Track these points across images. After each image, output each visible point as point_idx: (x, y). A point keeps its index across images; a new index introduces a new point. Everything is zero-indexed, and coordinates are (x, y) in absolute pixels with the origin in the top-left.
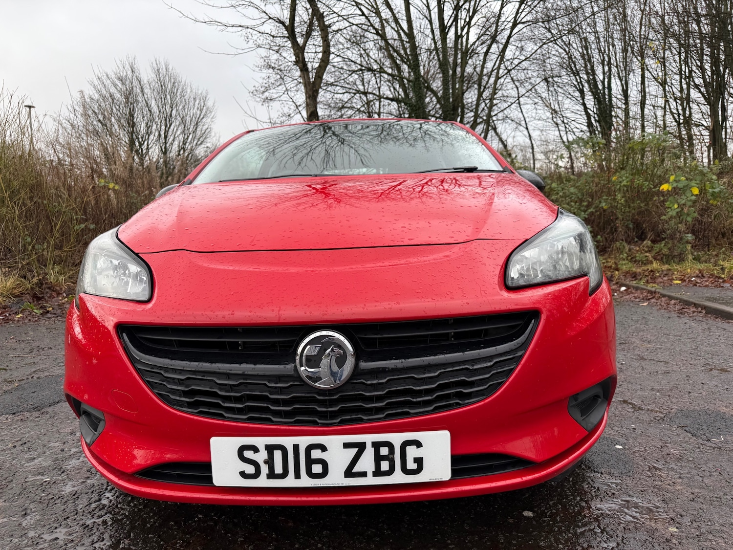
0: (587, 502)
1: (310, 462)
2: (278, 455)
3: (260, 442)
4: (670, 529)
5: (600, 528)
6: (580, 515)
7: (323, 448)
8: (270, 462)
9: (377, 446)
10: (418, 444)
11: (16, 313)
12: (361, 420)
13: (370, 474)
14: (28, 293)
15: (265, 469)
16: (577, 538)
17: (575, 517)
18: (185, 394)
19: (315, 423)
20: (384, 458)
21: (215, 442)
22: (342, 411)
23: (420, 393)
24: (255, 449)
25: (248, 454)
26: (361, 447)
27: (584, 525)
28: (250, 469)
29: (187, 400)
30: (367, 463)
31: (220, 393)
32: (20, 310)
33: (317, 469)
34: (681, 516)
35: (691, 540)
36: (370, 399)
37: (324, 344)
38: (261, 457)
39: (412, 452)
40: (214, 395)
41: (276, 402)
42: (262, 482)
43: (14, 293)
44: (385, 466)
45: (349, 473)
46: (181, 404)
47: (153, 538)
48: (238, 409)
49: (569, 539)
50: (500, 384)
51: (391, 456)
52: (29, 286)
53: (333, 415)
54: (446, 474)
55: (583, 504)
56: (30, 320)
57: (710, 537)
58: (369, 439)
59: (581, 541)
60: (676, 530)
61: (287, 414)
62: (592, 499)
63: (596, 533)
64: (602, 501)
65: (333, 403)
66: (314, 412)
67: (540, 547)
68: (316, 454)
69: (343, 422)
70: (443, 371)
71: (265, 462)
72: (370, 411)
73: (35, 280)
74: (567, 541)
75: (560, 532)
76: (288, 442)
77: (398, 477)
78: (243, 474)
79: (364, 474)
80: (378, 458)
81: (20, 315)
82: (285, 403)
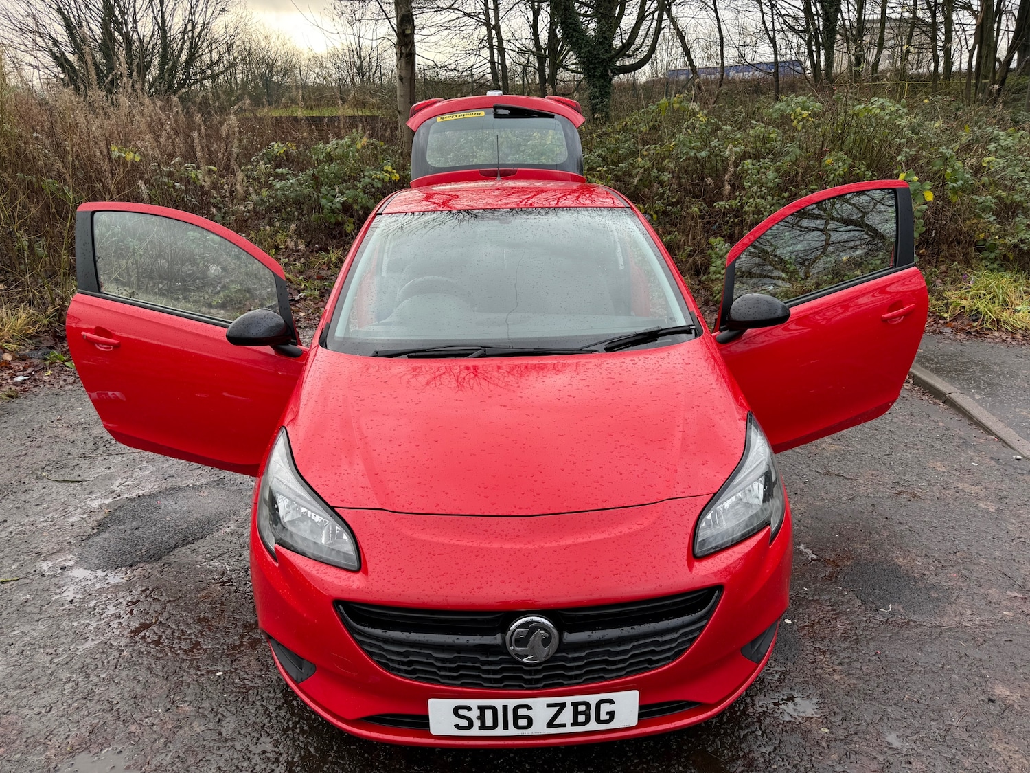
0: (751, 697)
1: (516, 717)
2: (489, 713)
3: (474, 703)
4: (822, 729)
5: (761, 729)
6: (744, 714)
7: (529, 708)
8: (482, 718)
9: (575, 705)
10: (611, 702)
11: (44, 370)
12: (561, 685)
13: (568, 725)
14: (46, 331)
15: (477, 723)
16: (740, 743)
17: (740, 716)
18: (403, 663)
19: (521, 687)
20: (581, 713)
21: (432, 703)
22: (546, 678)
23: (614, 663)
24: (469, 709)
25: (462, 712)
26: (562, 706)
27: (748, 727)
28: (465, 723)
29: (406, 668)
30: (567, 716)
31: (436, 664)
32: (48, 363)
33: (523, 722)
34: (834, 713)
35: (838, 743)
36: (572, 669)
37: (532, 628)
38: (474, 714)
39: (605, 708)
40: (432, 665)
41: (488, 672)
42: (475, 731)
43: (29, 334)
44: (581, 718)
45: (550, 724)
46: (399, 670)
47: (356, 749)
48: (452, 677)
49: (734, 742)
50: (683, 651)
51: (587, 712)
52: (46, 321)
53: (537, 681)
54: (633, 721)
55: (749, 701)
56: (65, 380)
57: (856, 738)
58: (568, 700)
59: (744, 745)
60: (827, 731)
61: (496, 681)
62: (757, 694)
63: (757, 736)
64: (765, 696)
65: (537, 672)
66: (521, 679)
67: (707, 752)
68: (522, 712)
69: (546, 686)
70: (636, 643)
71: (478, 718)
72: (570, 678)
73: (50, 310)
74: (731, 745)
75: (726, 735)
76: (498, 703)
77: (593, 726)
78: (457, 726)
79: (564, 725)
80: (576, 713)
81: (50, 372)
82: (495, 672)
